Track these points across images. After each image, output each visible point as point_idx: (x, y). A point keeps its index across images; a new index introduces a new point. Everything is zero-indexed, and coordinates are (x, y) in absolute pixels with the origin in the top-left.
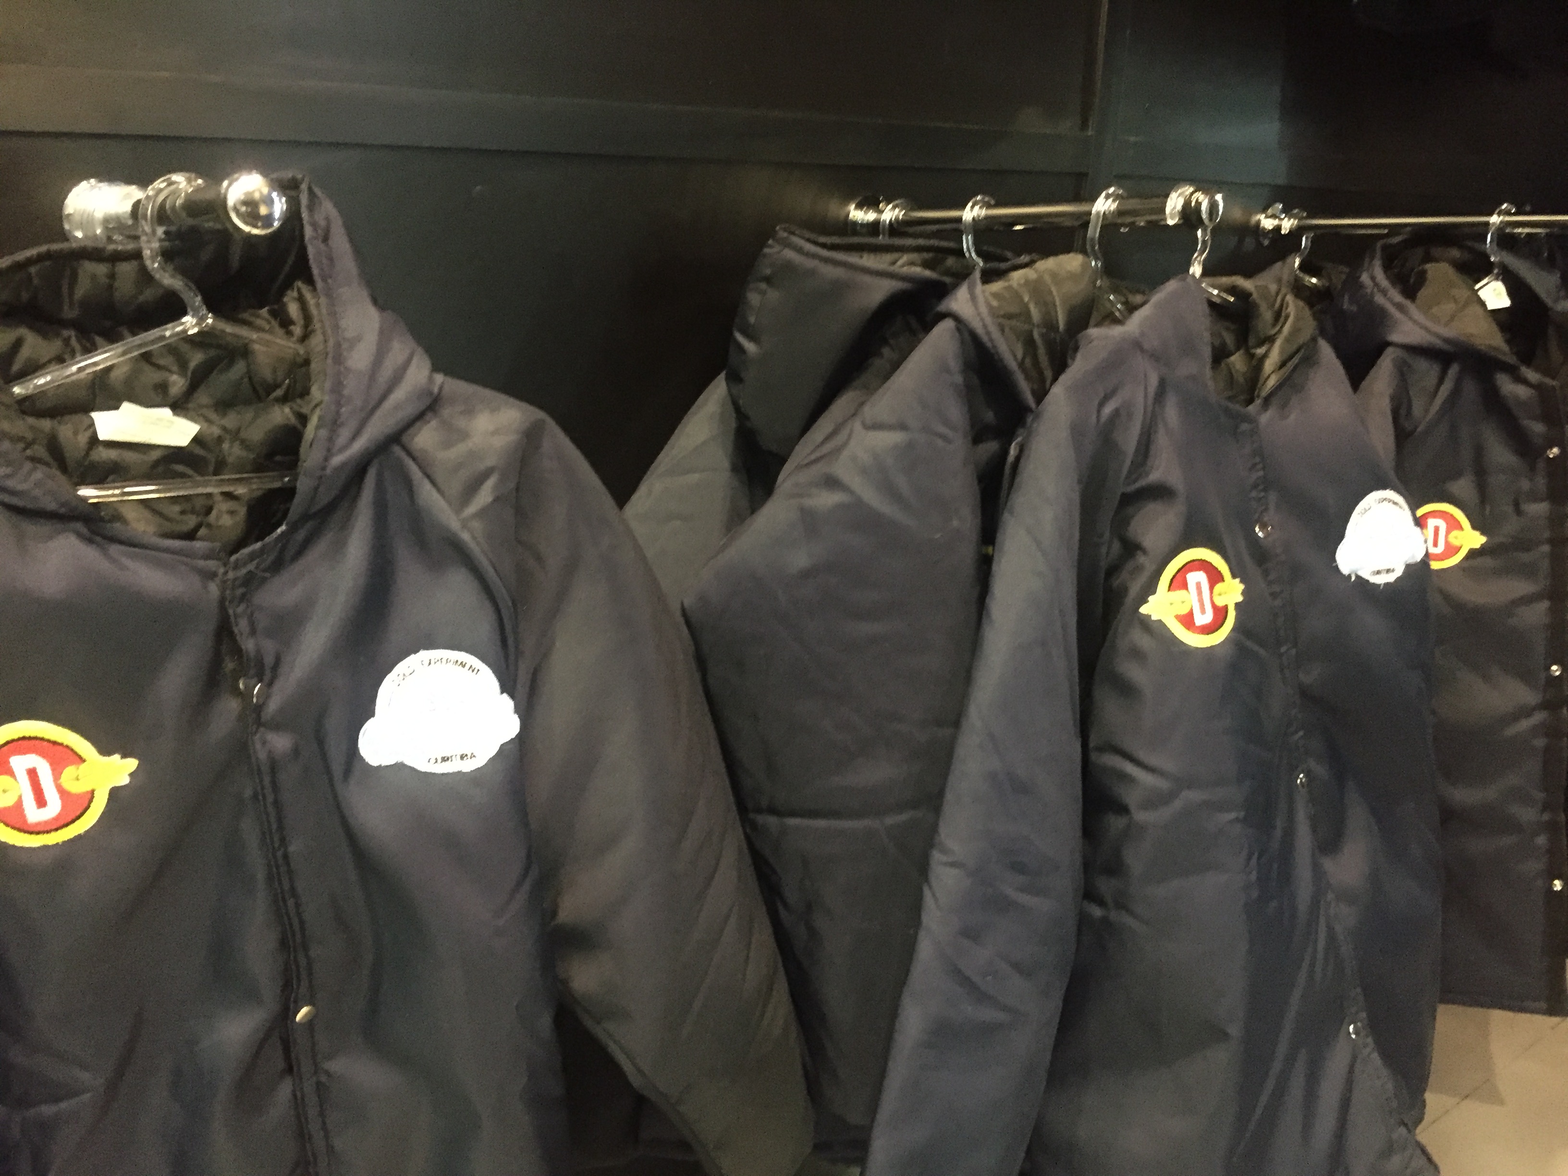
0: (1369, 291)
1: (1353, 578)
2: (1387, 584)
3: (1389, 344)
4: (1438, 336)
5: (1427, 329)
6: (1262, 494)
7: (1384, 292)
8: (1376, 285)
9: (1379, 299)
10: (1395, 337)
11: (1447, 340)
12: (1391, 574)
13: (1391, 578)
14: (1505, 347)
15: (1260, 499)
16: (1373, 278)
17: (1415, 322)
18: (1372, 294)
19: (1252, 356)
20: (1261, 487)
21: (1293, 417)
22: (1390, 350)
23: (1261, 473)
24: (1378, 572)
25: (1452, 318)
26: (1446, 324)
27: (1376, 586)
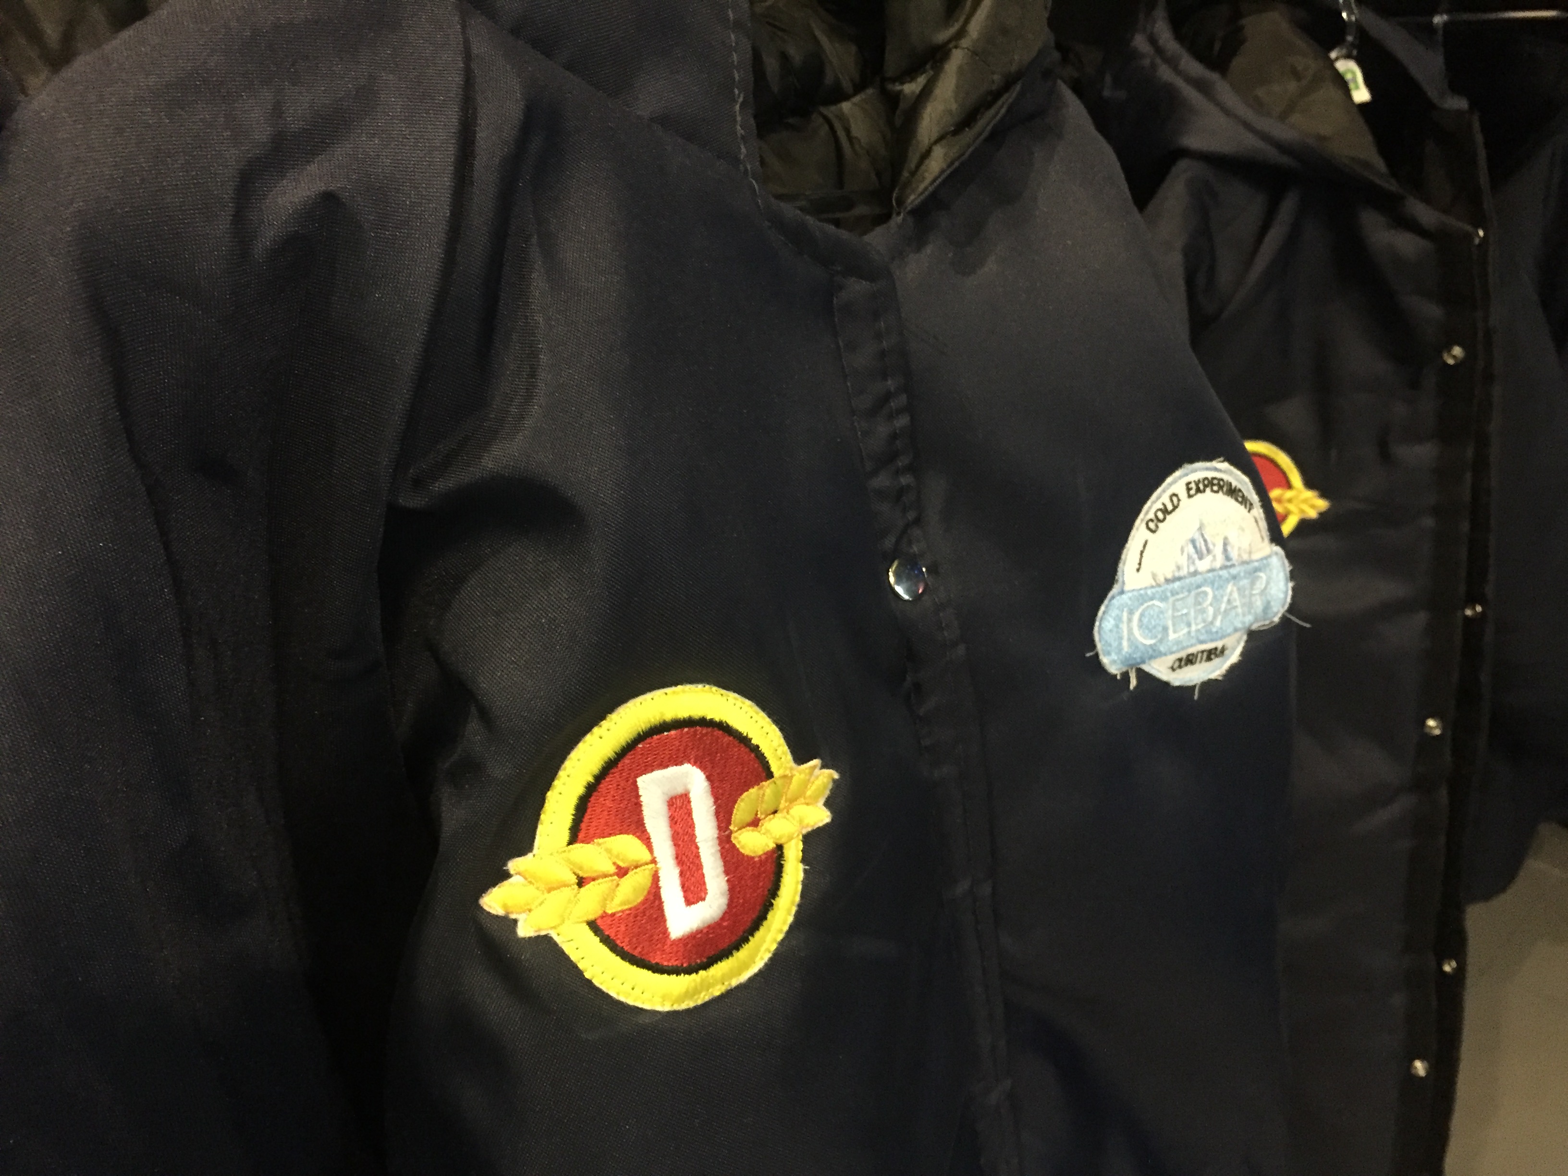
0: (1146, 62)
1: (1133, 683)
2: (1208, 685)
3: (1184, 153)
4: (1265, 137)
5: (1247, 126)
6: (906, 480)
7: (1173, 63)
8: (1159, 50)
9: (1165, 73)
10: (1193, 141)
11: (1282, 147)
12: (1216, 661)
13: (1216, 670)
14: (1380, 164)
15: (902, 491)
16: (1153, 40)
17: (1227, 112)
18: (1153, 66)
19: (892, 101)
20: (903, 461)
21: (991, 267)
22: (1183, 164)
23: (902, 421)
24: (1190, 660)
25: (1290, 108)
26: (1283, 117)
27: (1186, 690)
